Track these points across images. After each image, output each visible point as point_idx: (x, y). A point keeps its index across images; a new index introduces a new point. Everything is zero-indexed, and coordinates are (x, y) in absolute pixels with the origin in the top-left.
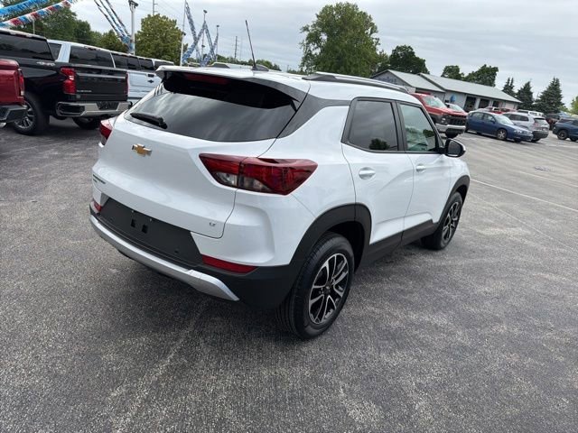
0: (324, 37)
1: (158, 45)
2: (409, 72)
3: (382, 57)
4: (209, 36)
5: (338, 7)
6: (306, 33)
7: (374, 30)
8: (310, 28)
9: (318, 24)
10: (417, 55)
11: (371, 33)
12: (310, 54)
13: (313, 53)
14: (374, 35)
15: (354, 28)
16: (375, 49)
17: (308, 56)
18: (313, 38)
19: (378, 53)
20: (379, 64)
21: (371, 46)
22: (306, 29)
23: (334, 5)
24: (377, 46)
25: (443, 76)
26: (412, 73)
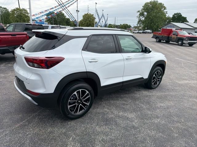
0: (146, 13)
1: (88, 23)
2: (180, 22)
3: (169, 18)
4: (104, 18)
5: (151, 2)
6: (139, 13)
7: (165, 8)
8: (140, 11)
9: (143, 9)
10: (183, 16)
11: (164, 10)
12: (141, 20)
13: (142, 19)
14: (165, 11)
15: (157, 9)
16: (165, 15)
17: (140, 21)
18: (142, 14)
19: (167, 17)
20: (168, 21)
21: (164, 14)
22: (139, 11)
23: (149, 2)
24: (167, 14)
25: (194, 22)
26: (181, 23)
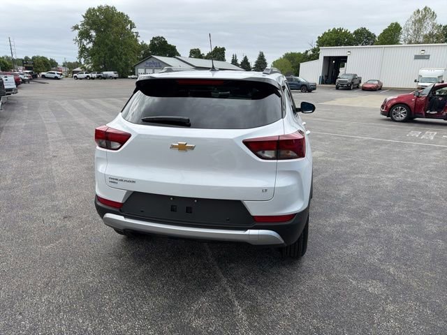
0: (93, 33)
2: (166, 56)
3: (144, 46)
5: (100, 9)
6: (77, 31)
7: (133, 26)
8: (80, 27)
9: (87, 23)
10: (169, 43)
11: (131, 28)
12: (85, 48)
13: (87, 47)
14: (133, 30)
15: (117, 25)
16: (136, 41)
17: (83, 50)
18: (84, 35)
19: (140, 43)
20: (143, 52)
21: (133, 38)
22: (76, 28)
23: (96, 8)
24: (138, 38)
25: (190, 57)
26: (169, 56)
